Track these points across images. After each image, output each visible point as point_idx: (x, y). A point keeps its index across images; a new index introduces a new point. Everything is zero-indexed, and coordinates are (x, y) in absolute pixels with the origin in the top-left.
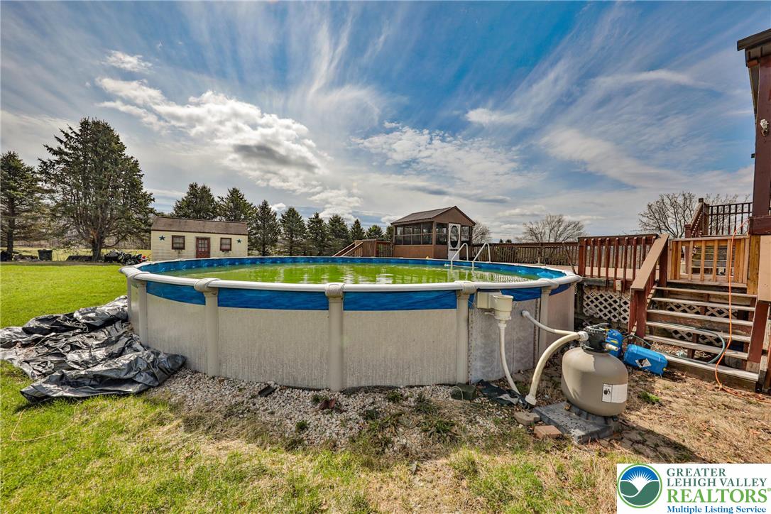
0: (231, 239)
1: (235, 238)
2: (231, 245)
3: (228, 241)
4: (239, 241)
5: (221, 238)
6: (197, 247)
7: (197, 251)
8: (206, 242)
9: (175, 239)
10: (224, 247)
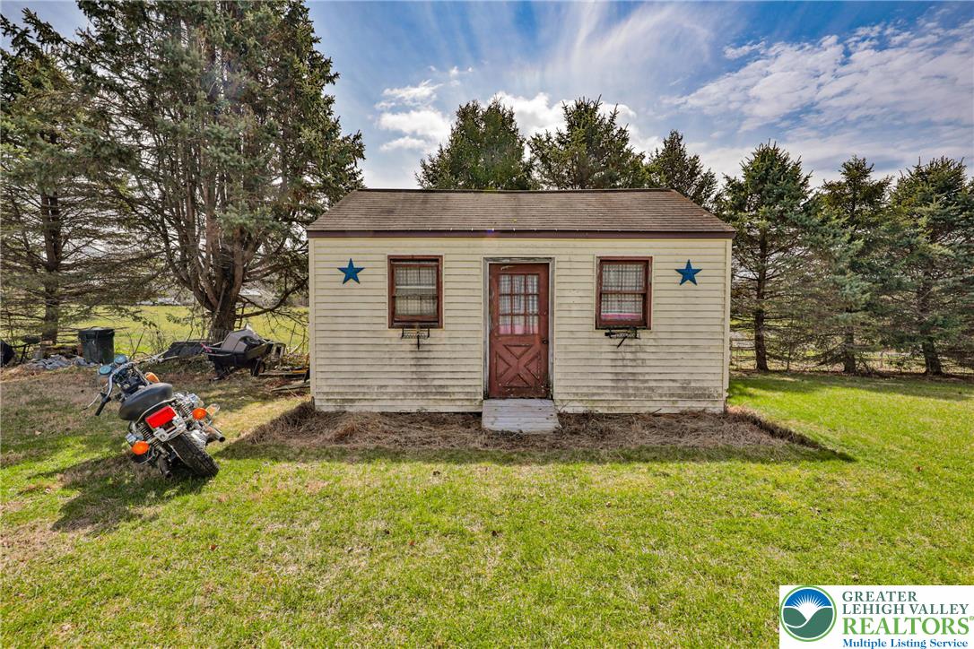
0: (646, 263)
1: (666, 255)
2: (645, 297)
3: (631, 278)
4: (688, 274)
5: (604, 262)
6: (494, 314)
7: (494, 334)
8: (533, 281)
9: (400, 273)
10: (613, 311)
